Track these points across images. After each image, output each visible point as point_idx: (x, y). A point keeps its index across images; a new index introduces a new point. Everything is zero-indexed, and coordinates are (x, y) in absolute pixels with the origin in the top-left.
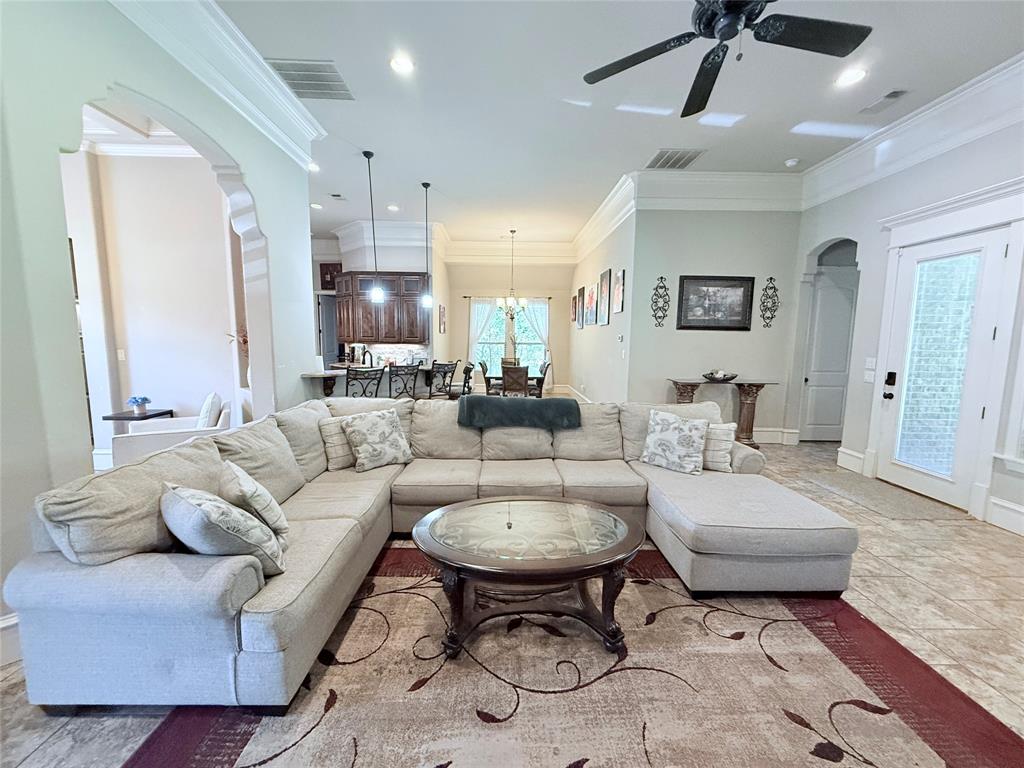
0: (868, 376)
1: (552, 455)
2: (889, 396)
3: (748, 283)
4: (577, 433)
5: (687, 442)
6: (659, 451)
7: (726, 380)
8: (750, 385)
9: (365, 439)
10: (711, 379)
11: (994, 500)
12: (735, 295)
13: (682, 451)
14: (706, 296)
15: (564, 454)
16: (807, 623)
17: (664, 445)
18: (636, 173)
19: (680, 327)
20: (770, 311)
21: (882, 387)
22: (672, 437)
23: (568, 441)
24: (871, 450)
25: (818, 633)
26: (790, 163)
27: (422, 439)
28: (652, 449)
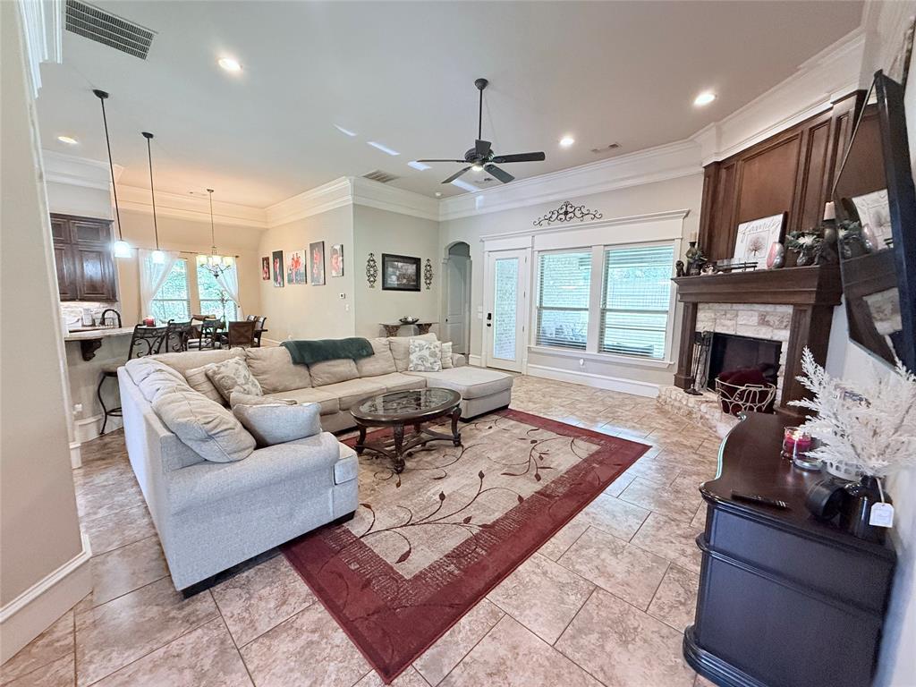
0: (480, 316)
1: (358, 376)
2: (489, 325)
3: (417, 261)
4: (372, 359)
5: (433, 355)
6: (420, 362)
7: (413, 323)
8: (425, 325)
9: (236, 382)
10: (405, 322)
11: (529, 365)
12: (411, 269)
13: (432, 360)
14: (397, 268)
15: (367, 374)
16: (505, 417)
17: (422, 358)
18: (353, 178)
19: (384, 288)
20: (429, 278)
21: (486, 321)
22: (426, 353)
23: (368, 365)
24: (483, 353)
25: (510, 419)
26: (438, 194)
27: (265, 379)
28: (415, 362)
